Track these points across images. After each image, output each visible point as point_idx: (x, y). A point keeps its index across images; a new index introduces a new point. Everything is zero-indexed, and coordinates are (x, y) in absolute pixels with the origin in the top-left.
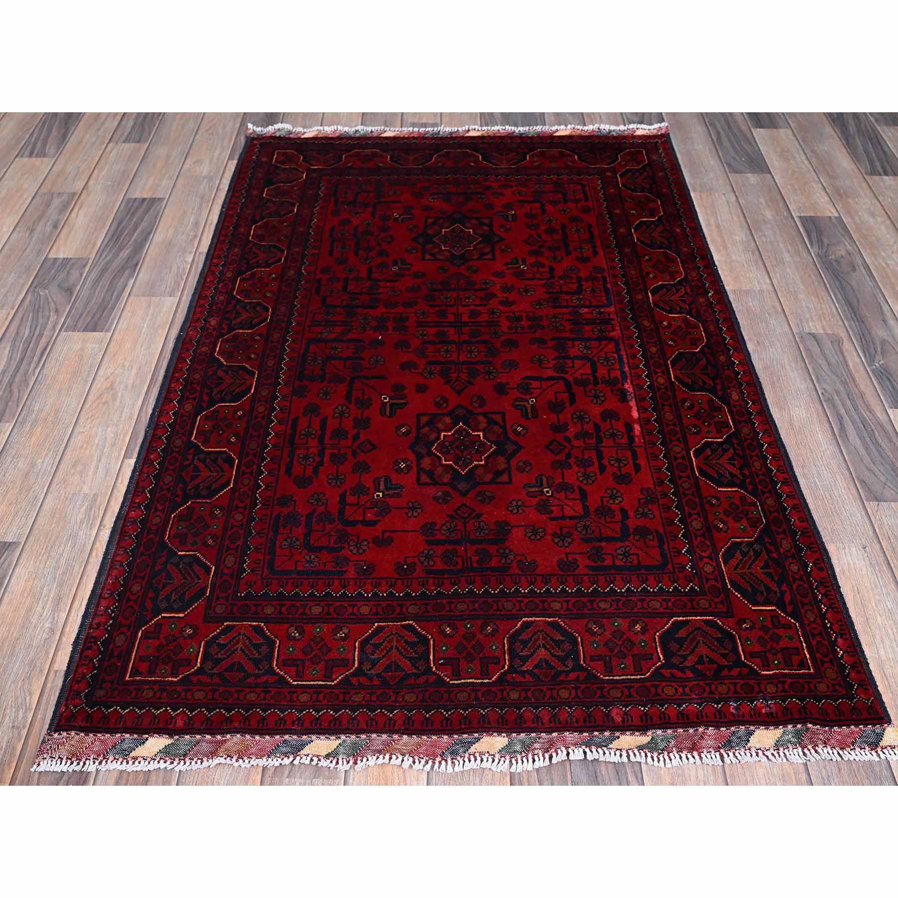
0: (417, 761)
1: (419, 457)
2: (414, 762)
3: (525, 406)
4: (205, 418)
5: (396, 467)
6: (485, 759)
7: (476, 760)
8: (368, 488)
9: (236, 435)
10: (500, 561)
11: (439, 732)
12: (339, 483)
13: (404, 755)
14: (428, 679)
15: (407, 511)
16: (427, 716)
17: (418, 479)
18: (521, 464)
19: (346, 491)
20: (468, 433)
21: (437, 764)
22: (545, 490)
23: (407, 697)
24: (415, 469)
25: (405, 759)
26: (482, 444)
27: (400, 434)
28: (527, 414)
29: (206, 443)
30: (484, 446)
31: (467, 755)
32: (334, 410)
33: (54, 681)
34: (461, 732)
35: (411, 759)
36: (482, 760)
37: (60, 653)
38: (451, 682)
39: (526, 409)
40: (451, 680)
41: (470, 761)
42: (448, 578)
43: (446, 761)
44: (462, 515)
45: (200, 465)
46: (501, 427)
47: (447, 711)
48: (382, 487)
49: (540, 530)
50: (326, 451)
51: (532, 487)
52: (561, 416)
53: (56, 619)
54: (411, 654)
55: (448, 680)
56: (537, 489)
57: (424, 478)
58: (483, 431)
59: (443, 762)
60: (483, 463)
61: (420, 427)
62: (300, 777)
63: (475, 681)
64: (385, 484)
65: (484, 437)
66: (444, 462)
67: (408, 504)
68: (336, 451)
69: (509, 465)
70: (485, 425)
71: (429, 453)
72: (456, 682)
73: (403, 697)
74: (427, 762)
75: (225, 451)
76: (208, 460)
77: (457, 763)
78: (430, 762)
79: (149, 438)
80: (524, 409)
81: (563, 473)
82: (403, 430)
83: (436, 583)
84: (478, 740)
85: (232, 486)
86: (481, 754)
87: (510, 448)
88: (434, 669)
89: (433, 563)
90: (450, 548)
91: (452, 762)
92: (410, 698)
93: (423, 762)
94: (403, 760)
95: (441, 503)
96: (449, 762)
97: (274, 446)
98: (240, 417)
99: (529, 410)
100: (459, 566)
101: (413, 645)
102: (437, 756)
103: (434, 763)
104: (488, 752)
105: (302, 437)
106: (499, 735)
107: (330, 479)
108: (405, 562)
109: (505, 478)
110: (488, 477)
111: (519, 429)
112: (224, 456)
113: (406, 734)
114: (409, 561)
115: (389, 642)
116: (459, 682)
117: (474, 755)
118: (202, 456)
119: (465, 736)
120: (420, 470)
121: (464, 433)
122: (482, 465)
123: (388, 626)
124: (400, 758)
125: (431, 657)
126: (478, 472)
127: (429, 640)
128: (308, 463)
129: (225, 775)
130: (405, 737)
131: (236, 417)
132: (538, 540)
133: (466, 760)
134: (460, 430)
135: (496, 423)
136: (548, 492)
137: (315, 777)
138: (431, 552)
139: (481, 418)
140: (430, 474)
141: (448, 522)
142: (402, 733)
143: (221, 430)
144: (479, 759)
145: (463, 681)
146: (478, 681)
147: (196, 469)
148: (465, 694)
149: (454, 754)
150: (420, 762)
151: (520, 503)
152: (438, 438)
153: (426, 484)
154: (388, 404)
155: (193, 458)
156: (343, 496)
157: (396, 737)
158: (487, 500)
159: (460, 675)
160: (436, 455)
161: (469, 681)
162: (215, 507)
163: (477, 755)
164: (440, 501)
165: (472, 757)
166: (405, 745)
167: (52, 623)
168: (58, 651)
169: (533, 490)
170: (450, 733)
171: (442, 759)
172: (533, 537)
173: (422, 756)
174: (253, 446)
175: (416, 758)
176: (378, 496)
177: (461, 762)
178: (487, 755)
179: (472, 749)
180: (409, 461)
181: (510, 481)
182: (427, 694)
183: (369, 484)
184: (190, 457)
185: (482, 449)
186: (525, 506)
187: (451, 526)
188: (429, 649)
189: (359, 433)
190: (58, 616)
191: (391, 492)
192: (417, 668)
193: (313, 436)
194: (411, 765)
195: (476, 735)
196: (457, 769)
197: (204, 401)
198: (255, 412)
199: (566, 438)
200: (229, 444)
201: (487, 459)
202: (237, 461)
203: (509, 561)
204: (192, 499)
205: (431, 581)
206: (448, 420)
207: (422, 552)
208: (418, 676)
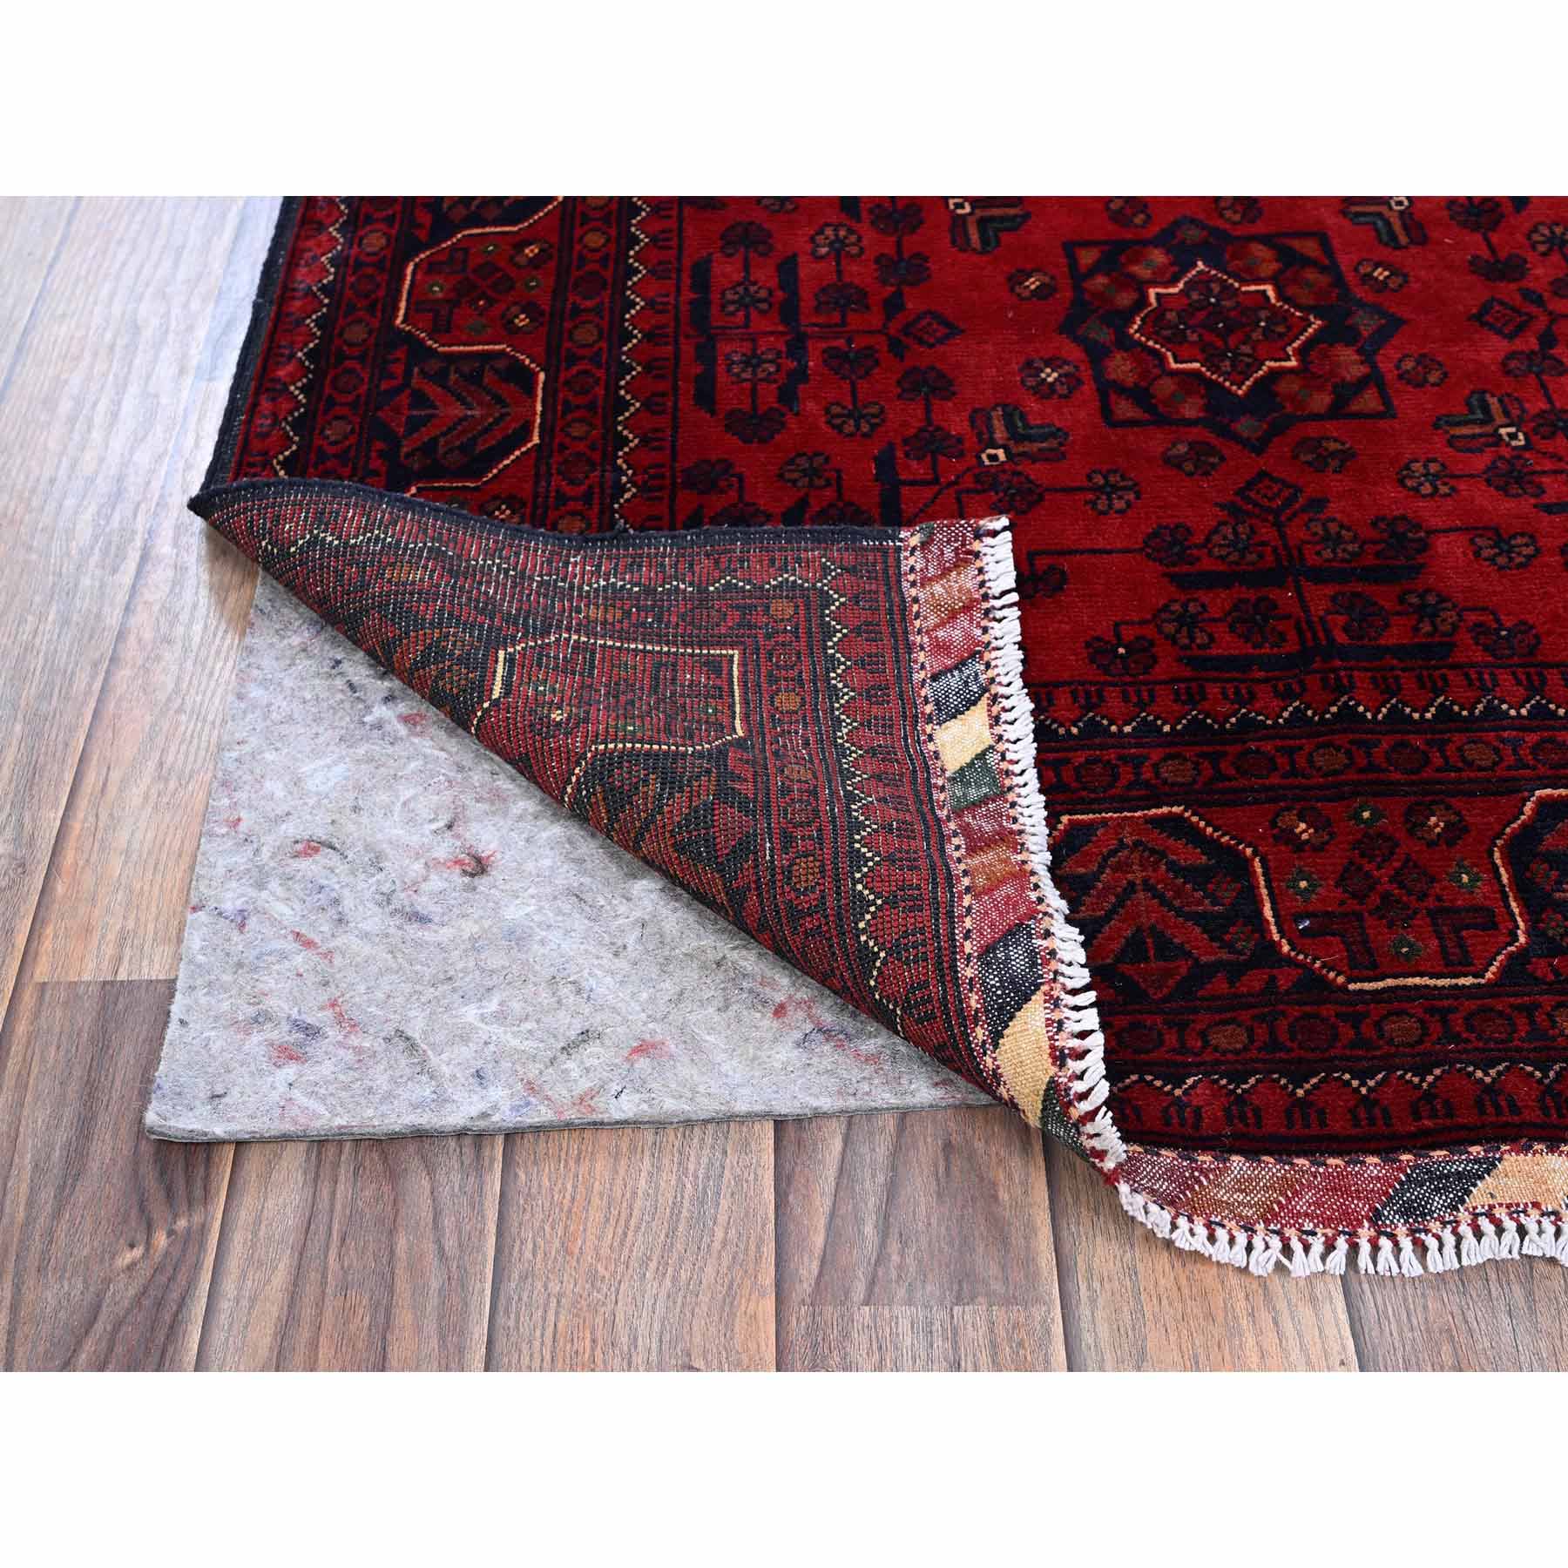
0: (1296, 1246)
1: (1097, 355)
2: (1287, 1251)
3: (1380, 215)
4: (430, 267)
5: (1031, 382)
6: (1532, 1227)
7: (1500, 1231)
8: (960, 440)
9: (529, 308)
10: (1416, 629)
11: (1350, 1147)
12: (865, 428)
13: (1249, 1229)
14: (1273, 979)
15: (1091, 496)
16: (1300, 1092)
17: (1106, 411)
18: (1409, 365)
19: (891, 447)
20: (1226, 288)
21: (1365, 1248)
22: (1503, 431)
23: (1219, 1039)
24: (1088, 389)
25: (1258, 1242)
26: (1276, 315)
27: (1026, 294)
28: (1393, 237)
29: (442, 329)
30: (1285, 319)
31: (1464, 1216)
32: (812, 239)
33: (36, 1015)
34: (1422, 1142)
35: (1276, 1243)
36: (1522, 1231)
37: (49, 931)
38: (1352, 987)
39: (1388, 224)
40: (1351, 980)
41: (1478, 1234)
42: (1266, 681)
43: (1392, 1237)
44: (1265, 502)
45: (432, 390)
46: (1324, 270)
47: (1362, 1076)
48: (1000, 434)
49: (1519, 541)
50: (810, 344)
51: (1458, 424)
52: (1495, 238)
53: (28, 827)
54: (1199, 903)
55: (1341, 979)
56: (1477, 430)
57: (1125, 409)
58: (1272, 279)
59: (1385, 1243)
60: (1293, 363)
61: (1079, 277)
62: (910, 1302)
63: (1432, 982)
64: (1009, 425)
65: (1279, 297)
66: (1174, 366)
67: (1089, 478)
68: (841, 342)
69: (1374, 366)
70: (1275, 266)
71: (1123, 342)
72: (1367, 986)
73: (1203, 1035)
74: (1330, 1247)
75: (503, 352)
76: (453, 377)
77: (1432, 1243)
78: (1342, 1244)
79: (267, 325)
80: (1380, 223)
81: (1543, 386)
82: (1033, 283)
83: (1231, 692)
84: (1490, 1166)
85: (536, 440)
86: (1515, 1211)
87: (1366, 324)
88: (1286, 948)
89: (1206, 639)
90: (1251, 595)
91: (1416, 1242)
92: (1229, 1038)
93: (1318, 1245)
94: (1249, 1248)
95: (1191, 474)
96: (1406, 1244)
97: (649, 336)
98: (534, 263)
99: (1397, 226)
100: (1291, 646)
101: (1197, 875)
102: (1361, 1225)
103: (1354, 1248)
104: (1536, 1205)
105: (731, 308)
106: (1552, 1150)
107: (834, 416)
108: (1118, 636)
109: (1369, 401)
110: (1321, 401)
111: (1381, 274)
112: (501, 364)
113: (1237, 1153)
114: (1128, 633)
115: (1118, 868)
116: (1381, 985)
117: (1490, 1215)
118: (434, 365)
119: (1439, 1154)
120: (1108, 390)
121: (1216, 288)
122: (1291, 370)
123: (1104, 822)
124: (1242, 1239)
125: (1268, 912)
126: (1283, 387)
127: (1249, 861)
128: (761, 375)
129: (649, 1301)
130: (1237, 1161)
131: (521, 260)
132: (1521, 565)
133: (1465, 1229)
134: (1202, 282)
135: (1307, 262)
136: (1513, 436)
137: (959, 1300)
138: (1192, 608)
139: (1260, 251)
140: (1141, 395)
141: (1225, 523)
142: (1223, 1147)
143: (483, 296)
144: (1510, 1225)
145: (1390, 982)
146: (1440, 982)
147: (419, 399)
148: (1407, 1022)
149: (1415, 1214)
150: (1307, 1248)
151: (1433, 468)
152: (1143, 301)
153: (1132, 423)
154: (970, 219)
155: (408, 373)
156: (886, 463)
157: (1206, 1159)
158: (1334, 464)
159: (1375, 966)
160: (1145, 347)
161: (1410, 981)
162: (496, 498)
163: (1501, 1213)
164: (1189, 467)
165: (1484, 1223)
166: (1242, 1186)
167: (16, 840)
168: (44, 923)
169: (1465, 431)
170: (1387, 1147)
171: (1380, 1233)
172: (1501, 560)
173: (1308, 1226)
174: (586, 334)
175: (1291, 1233)
176: (993, 458)
177: (1449, 1239)
178: (1535, 1214)
179: (1479, 1196)
180: (1066, 362)
181: (1388, 412)
182: (1283, 1024)
183: (958, 424)
184: (399, 369)
185: (1281, 329)
186: (1453, 476)
187: (1236, 533)
188: (1254, 887)
189: (899, 294)
190: (34, 820)
191: (1026, 447)
192: (1230, 947)
193: (764, 306)
194: (1279, 1264)
195: (1476, 1150)
196: (1436, 1263)
197: (419, 226)
198: (578, 247)
199: (1527, 294)
200: (509, 331)
201: (1301, 353)
202: (542, 376)
203: (1446, 628)
204: (419, 480)
205: (1214, 690)
206: (1158, 257)
207: (1165, 608)
208: (1235, 971)
